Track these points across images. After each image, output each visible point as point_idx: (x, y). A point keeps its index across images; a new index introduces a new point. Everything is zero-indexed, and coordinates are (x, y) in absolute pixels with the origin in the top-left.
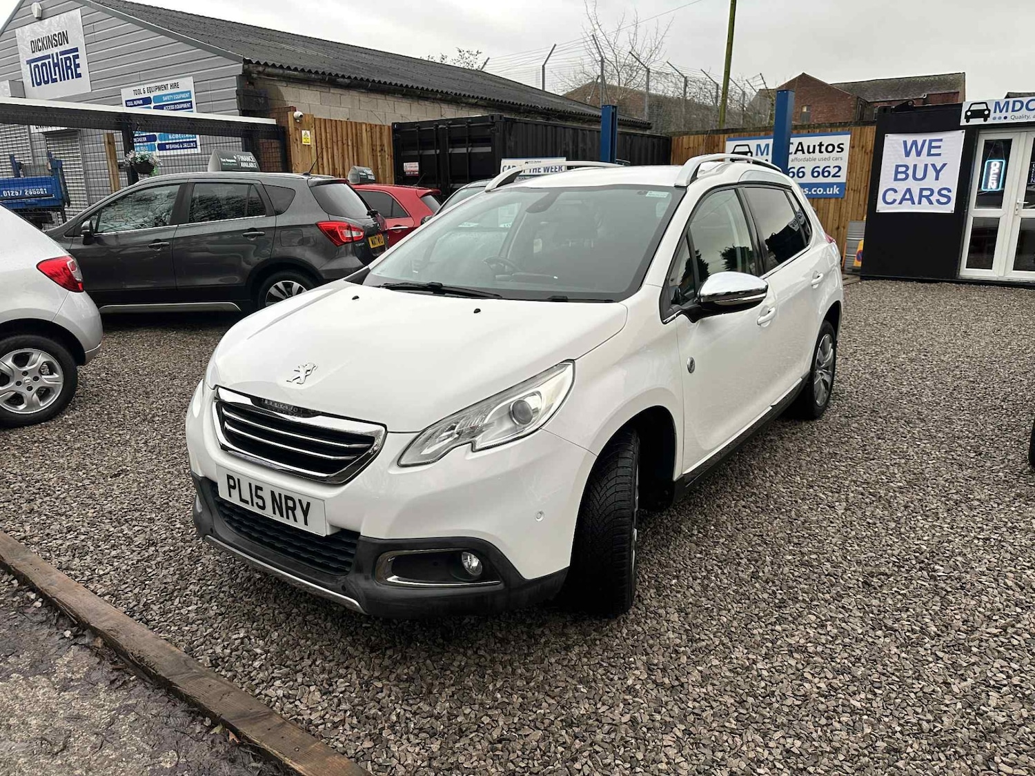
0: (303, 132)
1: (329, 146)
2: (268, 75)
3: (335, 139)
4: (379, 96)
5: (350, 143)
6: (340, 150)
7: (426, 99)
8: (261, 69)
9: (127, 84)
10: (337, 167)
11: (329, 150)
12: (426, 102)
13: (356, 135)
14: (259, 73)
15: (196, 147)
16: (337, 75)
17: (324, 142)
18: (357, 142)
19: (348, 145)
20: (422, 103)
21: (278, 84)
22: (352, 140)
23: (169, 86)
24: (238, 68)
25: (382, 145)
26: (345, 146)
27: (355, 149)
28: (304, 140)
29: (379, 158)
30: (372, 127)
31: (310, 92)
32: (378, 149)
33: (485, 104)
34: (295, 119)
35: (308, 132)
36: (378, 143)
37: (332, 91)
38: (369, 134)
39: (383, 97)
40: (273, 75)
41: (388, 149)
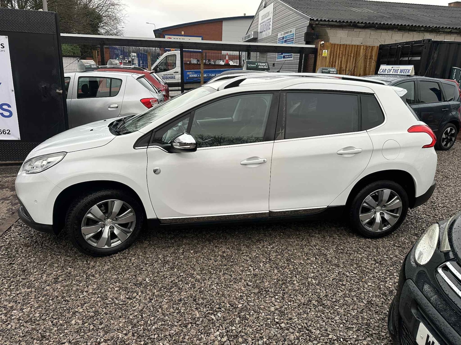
0: (324, 51)
1: (340, 57)
2: (322, 25)
3: (344, 53)
4: (382, 31)
5: (352, 55)
6: (346, 59)
7: (415, 31)
8: (317, 23)
9: (280, 31)
10: (342, 66)
11: (340, 59)
12: (414, 33)
13: (357, 51)
14: (316, 24)
15: (292, 57)
16: (358, 22)
17: (338, 55)
18: (356, 54)
19: (351, 56)
20: (411, 33)
21: (326, 28)
22: (354, 54)
23: (289, 32)
24: (307, 23)
25: (371, 56)
26: (349, 57)
27: (355, 58)
28: (323, 54)
29: (368, 62)
30: (367, 47)
31: (343, 31)
32: (369, 58)
33: (458, 32)
34: (321, 45)
35: (326, 51)
36: (369, 55)
37: (355, 30)
38: (364, 51)
39: (386, 31)
40: (324, 25)
41: (375, 58)
